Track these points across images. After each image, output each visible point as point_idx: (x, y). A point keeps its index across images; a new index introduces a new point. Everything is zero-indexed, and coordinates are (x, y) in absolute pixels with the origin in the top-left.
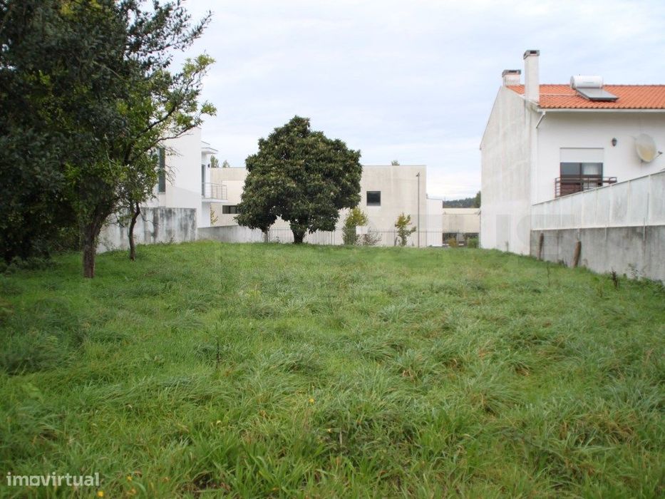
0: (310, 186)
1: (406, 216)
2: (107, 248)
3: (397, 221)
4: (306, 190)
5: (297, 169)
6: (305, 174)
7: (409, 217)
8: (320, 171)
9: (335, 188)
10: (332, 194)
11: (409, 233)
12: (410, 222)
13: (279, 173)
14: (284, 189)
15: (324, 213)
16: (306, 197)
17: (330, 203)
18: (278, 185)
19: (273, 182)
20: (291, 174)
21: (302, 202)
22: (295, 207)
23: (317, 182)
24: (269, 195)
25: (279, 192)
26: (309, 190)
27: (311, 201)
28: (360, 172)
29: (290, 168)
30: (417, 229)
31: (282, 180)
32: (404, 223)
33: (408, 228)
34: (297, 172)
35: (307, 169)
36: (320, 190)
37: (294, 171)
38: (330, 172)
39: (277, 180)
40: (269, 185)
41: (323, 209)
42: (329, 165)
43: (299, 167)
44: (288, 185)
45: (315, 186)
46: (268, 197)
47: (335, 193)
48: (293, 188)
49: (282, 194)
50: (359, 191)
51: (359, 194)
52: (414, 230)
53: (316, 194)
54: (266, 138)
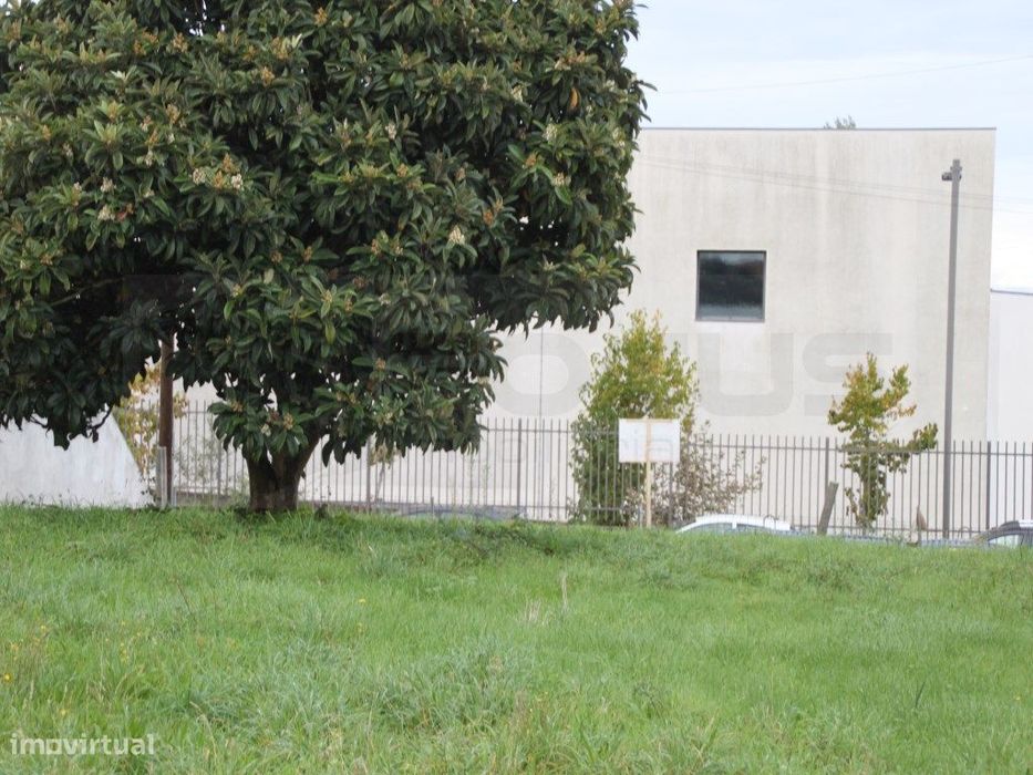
0: (330, 189)
1: (886, 373)
3: (842, 393)
4: (306, 210)
5: (257, 88)
6: (306, 118)
7: (900, 379)
8: (396, 102)
9: (472, 203)
10: (458, 236)
11: (899, 455)
12: (905, 403)
13: (155, 108)
14: (175, 199)
15: (410, 345)
16: (309, 253)
17: (443, 290)
18: (135, 173)
19: (104, 153)
20: (222, 115)
21: (282, 279)
22: (240, 305)
23: (368, 169)
24: (82, 232)
25: (145, 217)
26: (325, 211)
27: (339, 273)
28: (630, 122)
29: (220, 79)
30: (940, 437)
31: (164, 148)
32: (877, 408)
33: (897, 429)
34: (255, 105)
35: (320, 92)
36: (391, 211)
37: (242, 98)
38: (452, 110)
39: (131, 146)
40: (82, 172)
41: (403, 320)
42: (447, 73)
43: (266, 74)
44: (200, 176)
45: (357, 190)
46: (75, 242)
47: (477, 232)
48: (230, 195)
49: (160, 228)
50: (625, 229)
51: (628, 245)
52: (924, 442)
53: (365, 239)
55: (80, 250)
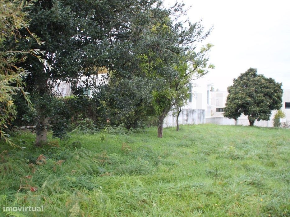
0: (258, 100)
2: (167, 126)
4: (255, 101)
5: (251, 92)
6: (255, 94)
8: (262, 92)
9: (269, 100)
10: (268, 103)
13: (243, 94)
14: (245, 101)
15: (265, 112)
16: (256, 105)
17: (267, 107)
18: (242, 99)
19: (240, 98)
20: (248, 94)
21: (253, 107)
22: (250, 109)
23: (260, 98)
24: (238, 104)
25: (243, 102)
26: (257, 101)
27: (258, 106)
28: (282, 93)
29: (248, 91)
31: (244, 97)
34: (251, 93)
35: (256, 91)
36: (262, 101)
37: (250, 93)
38: (267, 93)
39: (242, 97)
40: (238, 99)
41: (264, 110)
42: (267, 90)
43: (252, 91)
44: (247, 99)
45: (260, 100)
46: (237, 105)
47: (270, 102)
48: (249, 100)
49: (244, 103)
51: (281, 103)
53: (260, 103)
54: (237, 78)
55: (238, 105)
